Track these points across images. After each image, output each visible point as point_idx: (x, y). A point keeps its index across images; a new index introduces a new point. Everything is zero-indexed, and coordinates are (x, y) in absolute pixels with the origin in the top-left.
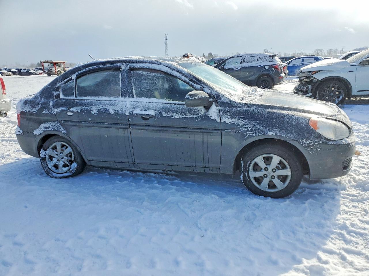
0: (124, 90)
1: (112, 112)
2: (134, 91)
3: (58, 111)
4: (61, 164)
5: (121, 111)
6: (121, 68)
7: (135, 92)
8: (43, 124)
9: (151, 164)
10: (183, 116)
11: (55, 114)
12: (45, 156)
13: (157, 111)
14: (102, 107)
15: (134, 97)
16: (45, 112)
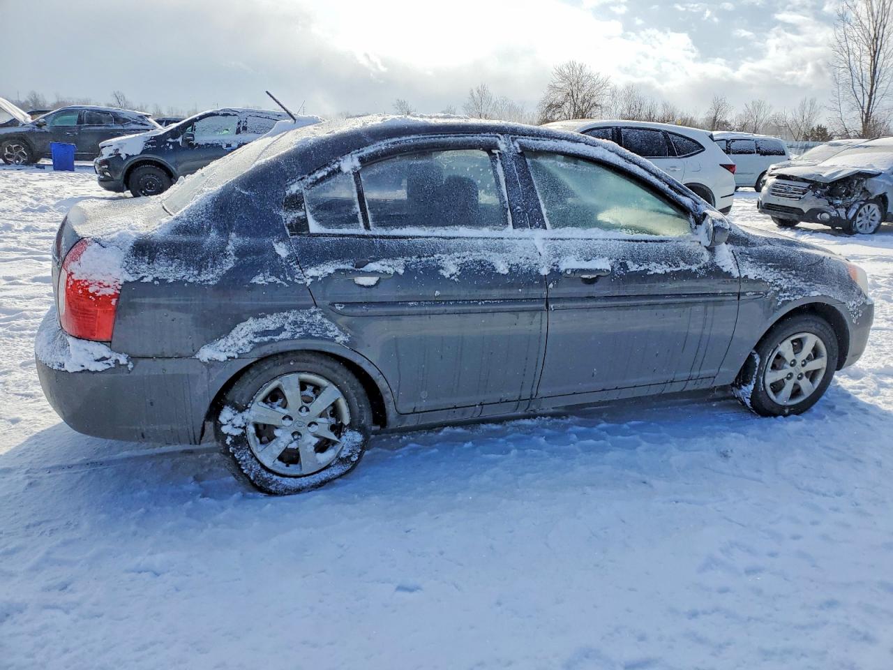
0: (519, 207)
1: (502, 268)
2: (544, 211)
3: (321, 273)
4: (310, 443)
5: (527, 266)
6: (499, 149)
7: (547, 213)
8: (251, 321)
9: (574, 393)
10: (671, 269)
11: (307, 285)
12: (241, 431)
13: (614, 260)
14: (471, 257)
15: (545, 228)
16: (262, 278)
